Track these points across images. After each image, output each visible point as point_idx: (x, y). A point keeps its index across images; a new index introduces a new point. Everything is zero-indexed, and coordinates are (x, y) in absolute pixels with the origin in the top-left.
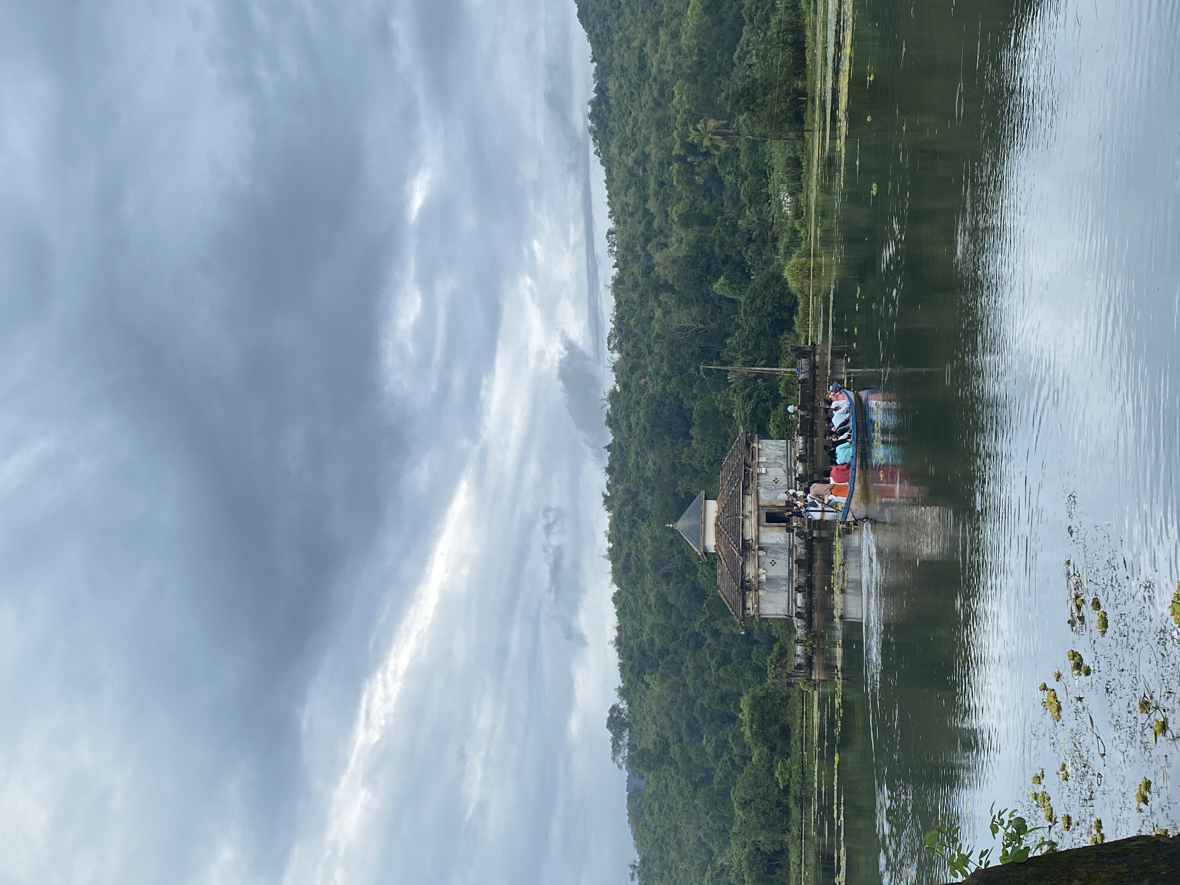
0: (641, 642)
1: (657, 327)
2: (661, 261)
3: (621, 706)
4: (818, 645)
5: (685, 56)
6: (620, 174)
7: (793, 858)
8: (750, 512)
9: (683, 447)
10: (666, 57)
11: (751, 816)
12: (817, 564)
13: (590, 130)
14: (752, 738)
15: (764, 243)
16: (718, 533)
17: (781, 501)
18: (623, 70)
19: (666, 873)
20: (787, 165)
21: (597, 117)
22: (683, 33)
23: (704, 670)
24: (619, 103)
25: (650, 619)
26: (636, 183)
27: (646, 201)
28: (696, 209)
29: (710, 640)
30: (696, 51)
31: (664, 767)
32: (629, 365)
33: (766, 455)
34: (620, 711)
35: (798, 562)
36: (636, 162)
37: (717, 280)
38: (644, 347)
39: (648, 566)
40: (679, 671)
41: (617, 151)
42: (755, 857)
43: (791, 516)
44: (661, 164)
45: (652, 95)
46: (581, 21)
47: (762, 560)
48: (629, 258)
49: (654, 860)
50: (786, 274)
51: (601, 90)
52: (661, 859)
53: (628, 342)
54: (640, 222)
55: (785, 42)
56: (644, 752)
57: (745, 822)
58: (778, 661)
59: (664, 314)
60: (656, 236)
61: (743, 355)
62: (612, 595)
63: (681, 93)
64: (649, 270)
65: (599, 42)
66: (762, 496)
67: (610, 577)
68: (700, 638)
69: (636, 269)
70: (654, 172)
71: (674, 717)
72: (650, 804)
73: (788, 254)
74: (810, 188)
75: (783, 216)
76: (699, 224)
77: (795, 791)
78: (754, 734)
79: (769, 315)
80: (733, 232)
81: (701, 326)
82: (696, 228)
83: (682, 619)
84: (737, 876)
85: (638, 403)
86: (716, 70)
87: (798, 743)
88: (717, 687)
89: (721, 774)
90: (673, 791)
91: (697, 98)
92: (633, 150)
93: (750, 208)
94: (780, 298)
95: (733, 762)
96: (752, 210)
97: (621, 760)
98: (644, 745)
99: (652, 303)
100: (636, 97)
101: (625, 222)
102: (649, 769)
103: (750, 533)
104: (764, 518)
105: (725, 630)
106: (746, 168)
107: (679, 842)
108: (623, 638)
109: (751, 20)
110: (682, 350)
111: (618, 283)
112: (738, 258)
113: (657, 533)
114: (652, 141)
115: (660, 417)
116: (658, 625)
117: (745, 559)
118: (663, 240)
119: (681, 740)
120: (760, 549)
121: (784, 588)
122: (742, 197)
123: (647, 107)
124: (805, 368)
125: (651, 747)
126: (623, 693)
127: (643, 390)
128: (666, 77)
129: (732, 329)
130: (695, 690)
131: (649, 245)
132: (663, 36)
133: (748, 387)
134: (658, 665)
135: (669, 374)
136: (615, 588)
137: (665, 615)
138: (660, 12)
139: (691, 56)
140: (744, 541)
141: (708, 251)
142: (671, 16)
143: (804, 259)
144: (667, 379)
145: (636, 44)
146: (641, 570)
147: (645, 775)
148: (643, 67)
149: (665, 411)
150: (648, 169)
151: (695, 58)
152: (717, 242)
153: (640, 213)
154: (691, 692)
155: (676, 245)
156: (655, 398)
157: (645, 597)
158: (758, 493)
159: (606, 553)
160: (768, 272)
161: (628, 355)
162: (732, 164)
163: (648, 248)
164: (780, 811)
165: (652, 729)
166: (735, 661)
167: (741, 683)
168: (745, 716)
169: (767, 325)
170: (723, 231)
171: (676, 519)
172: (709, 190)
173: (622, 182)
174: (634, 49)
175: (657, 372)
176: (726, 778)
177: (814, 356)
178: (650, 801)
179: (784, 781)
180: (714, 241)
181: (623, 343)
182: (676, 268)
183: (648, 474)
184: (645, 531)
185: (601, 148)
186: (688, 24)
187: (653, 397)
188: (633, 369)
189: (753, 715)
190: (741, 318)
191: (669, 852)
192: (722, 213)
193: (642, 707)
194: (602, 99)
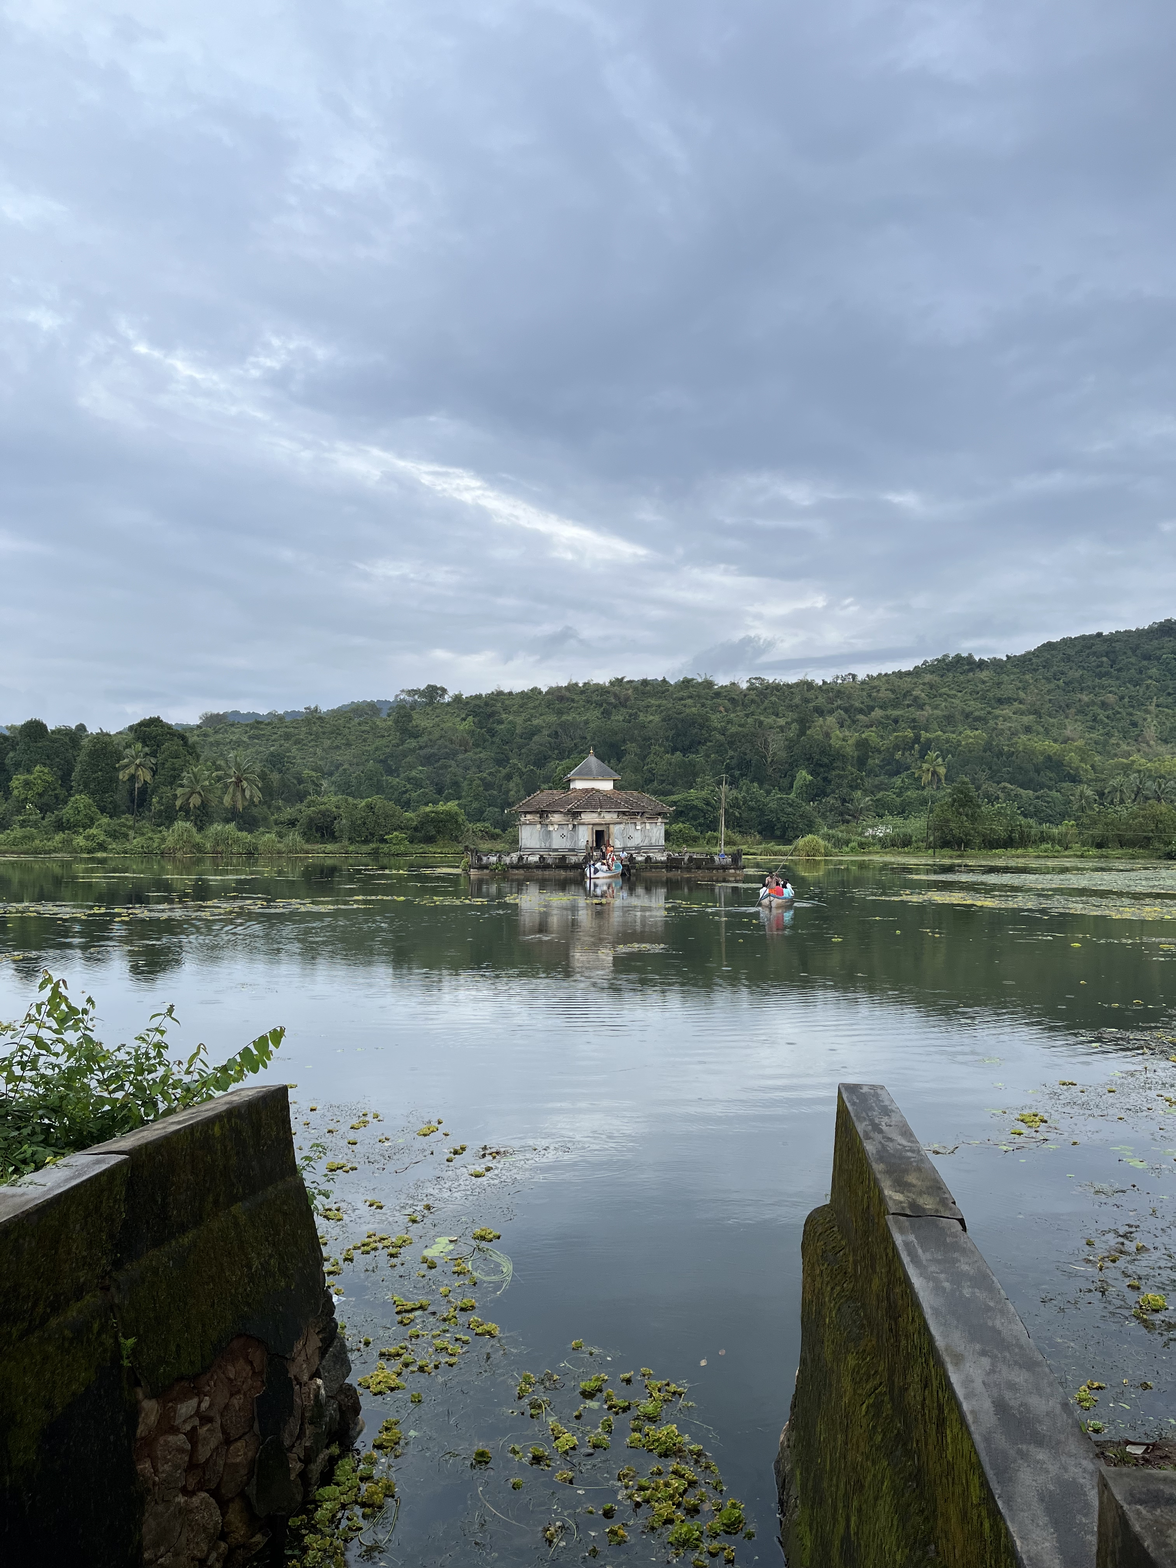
0: (500, 713)
1: (769, 720)
2: (828, 723)
3: (446, 696)
4: (498, 875)
5: (1010, 739)
6: (908, 682)
7: (330, 847)
8: (604, 817)
9: (665, 747)
10: (1009, 722)
11: (362, 813)
12: (563, 874)
13: (946, 656)
14: (424, 813)
15: (841, 814)
16: (586, 791)
17: (614, 842)
18: (999, 684)
19: (313, 737)
20: (905, 835)
21: (958, 662)
22: (1030, 737)
23: (479, 767)
24: (969, 681)
25: (519, 720)
26: (897, 698)
27: (881, 707)
28: (873, 753)
29: (504, 772)
30: (1013, 749)
31: (398, 734)
32: (736, 697)
33: (652, 829)
34: (442, 696)
35: (564, 858)
36: (916, 698)
37: (809, 773)
38: (751, 710)
39: (564, 718)
40: (476, 745)
41: (926, 680)
42: (329, 816)
43: (602, 851)
44: (914, 720)
45: (976, 710)
46: (1044, 645)
47: (565, 827)
48: (831, 694)
49: (322, 726)
50: (810, 836)
51: (982, 665)
52: (324, 733)
53: (757, 696)
54: (862, 703)
55: (1012, 831)
56: (410, 718)
57: (356, 808)
58: (486, 833)
59: (781, 726)
60: (850, 717)
61: (744, 797)
62: (539, 687)
63: (975, 737)
64: (820, 712)
65: (1024, 662)
66: (617, 827)
67: (554, 685)
68: (504, 764)
69: (821, 700)
70: (907, 714)
71: (440, 742)
72: (367, 723)
73: (828, 838)
74: (884, 855)
75: (863, 830)
76: (859, 757)
78: (427, 815)
79: (778, 819)
80: (851, 786)
81: (769, 760)
82: (856, 754)
83: (520, 748)
84: (313, 801)
85: (703, 705)
86: (994, 768)
87: (421, 850)
88: (465, 779)
89: (395, 783)
90: (379, 742)
91: (970, 752)
92: (927, 695)
93: (872, 800)
94: (793, 827)
95: (405, 792)
96: (870, 803)
97: (402, 697)
98: (415, 716)
99: (791, 715)
100: (975, 696)
101: (863, 689)
102: (396, 722)
103: (587, 817)
104: (599, 828)
105: (512, 785)
106: (907, 796)
107: (338, 747)
108: (503, 697)
109: (1037, 798)
110: (748, 744)
111: (809, 685)
112: (828, 791)
113: (592, 725)
114: (935, 711)
115: (690, 726)
116: (515, 727)
117: (566, 814)
118: (846, 724)
119: (421, 748)
120: (574, 826)
121: (543, 845)
122: (882, 793)
123: (965, 707)
124: (724, 862)
125: (414, 723)
126: (458, 698)
127: (714, 709)
128: (991, 723)
129: (767, 787)
130: (462, 759)
131: (842, 712)
132: (1027, 719)
134: (481, 728)
135: (728, 733)
136: (544, 690)
137: (523, 733)
138: (1050, 716)
139: (1008, 745)
140: (580, 813)
141: (835, 765)
142: (1046, 726)
143: (823, 851)
144: (723, 731)
145: (1022, 694)
146: (560, 713)
147: (391, 718)
148: (1000, 701)
149: (696, 730)
150: (910, 708)
151: (1006, 749)
152: (842, 772)
153: (871, 703)
154: (461, 756)
155: (841, 736)
156: (707, 721)
157: (538, 715)
158: (620, 823)
159: (574, 682)
160: (816, 817)
161: (745, 696)
162: (911, 784)
163: (839, 710)
164: (367, 836)
165: (429, 724)
166: (487, 793)
167: (470, 799)
168: (441, 807)
169: (769, 817)
170: (852, 778)
171: (597, 756)
172: (889, 764)
173: (899, 686)
174: (1017, 694)
175: (729, 722)
176: (392, 787)
177: (733, 869)
178: (370, 723)
179: (391, 839)
180: (844, 770)
181: (755, 691)
182: (821, 737)
183: (642, 717)
184: (593, 714)
185: (929, 666)
186: (1037, 742)
187: (708, 719)
188: (732, 700)
189: (442, 813)
190: (777, 794)
191: (329, 739)
192: (868, 776)
193: (446, 714)
194: (973, 666)
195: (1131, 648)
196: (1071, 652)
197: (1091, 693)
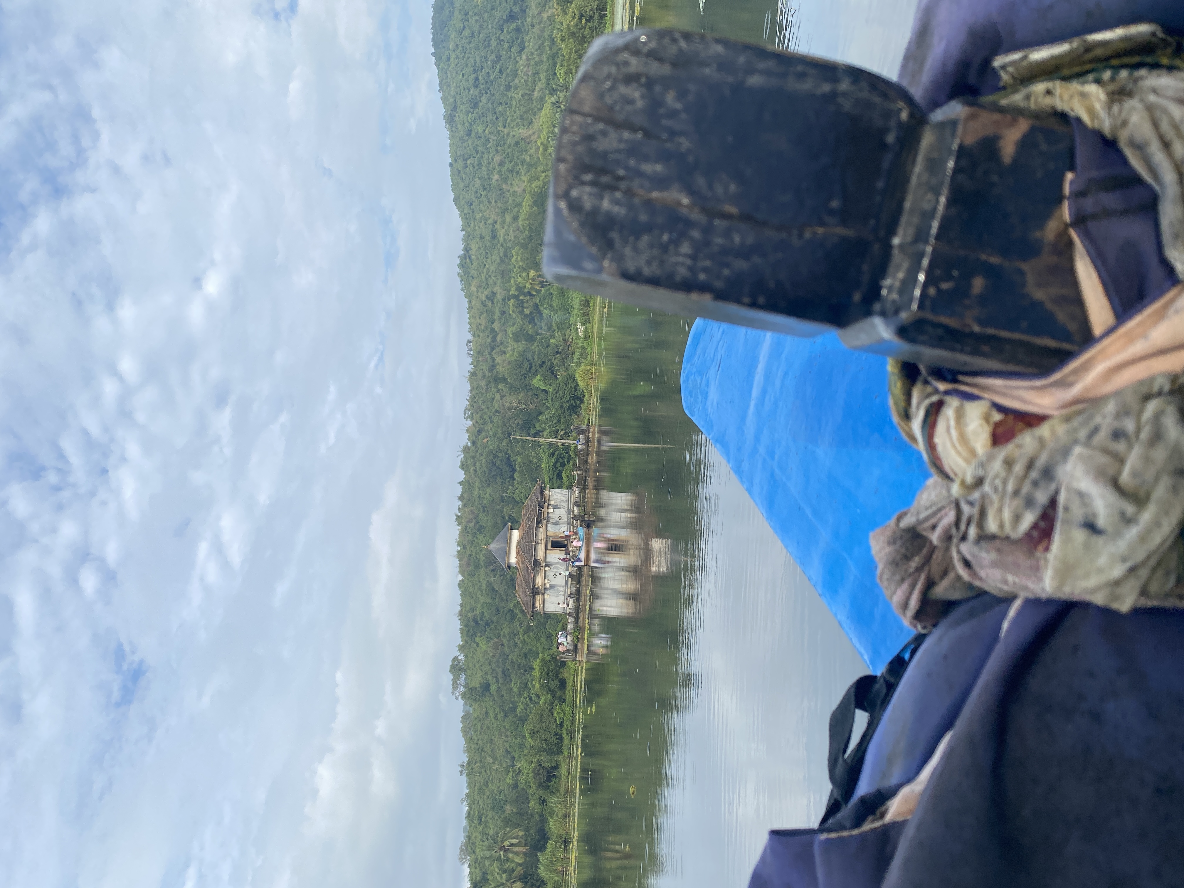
0: (474, 615)
1: (496, 405)
2: (501, 362)
3: (460, 658)
5: (521, 232)
6: (476, 304)
8: (541, 540)
9: (509, 486)
10: (509, 231)
11: (537, 742)
13: (459, 274)
14: (541, 689)
15: (566, 355)
16: (518, 553)
17: (562, 533)
18: (482, 237)
19: (483, 771)
20: (581, 305)
21: (463, 266)
22: (520, 217)
23: (515, 635)
24: (478, 259)
25: (482, 599)
26: (487, 311)
27: (493, 323)
28: (525, 330)
30: (528, 228)
31: (485, 700)
32: (478, 429)
33: (554, 499)
34: (459, 661)
35: (572, 577)
36: (488, 297)
37: (535, 377)
38: (487, 418)
40: (499, 635)
41: (475, 289)
42: (538, 770)
44: (503, 300)
45: (499, 255)
46: (456, 204)
47: (547, 573)
48: (480, 359)
49: (476, 762)
50: (577, 377)
51: (467, 249)
52: (481, 762)
53: (477, 414)
54: (488, 336)
56: (473, 689)
57: (533, 746)
59: (501, 397)
60: (498, 346)
63: (517, 254)
64: (493, 367)
65: (466, 218)
66: (550, 529)
68: (514, 613)
69: (485, 367)
70: (499, 304)
71: (494, 666)
72: (476, 724)
73: (579, 364)
74: (594, 321)
75: (578, 338)
76: (526, 341)
77: (567, 726)
78: (542, 686)
79: (567, 402)
80: (547, 347)
81: (524, 406)
82: (523, 342)
85: (481, 454)
87: (571, 692)
88: (523, 647)
89: (522, 706)
90: (490, 716)
91: (527, 259)
92: (486, 290)
94: (574, 391)
95: (531, 698)
96: (559, 333)
97: (458, 694)
98: (473, 684)
99: (493, 389)
100: (489, 255)
101: (478, 336)
102: (476, 700)
103: (540, 555)
104: (550, 544)
106: (557, 306)
107: (493, 751)
108: (464, 611)
110: (511, 421)
111: (473, 375)
112: (549, 364)
114: (498, 284)
115: (495, 465)
116: (487, 603)
117: (536, 573)
118: (503, 349)
119: (498, 681)
120: (546, 565)
121: (561, 593)
122: (554, 325)
123: (496, 262)
124: (583, 441)
125: (478, 686)
126: (462, 648)
127: (485, 446)
128: (509, 244)
129: (544, 409)
130: (508, 648)
131: (494, 351)
132: (508, 218)
133: (552, 448)
134: (486, 631)
135: (502, 436)
136: (460, 578)
137: (492, 597)
138: (507, 202)
139: (525, 232)
140: (535, 560)
141: (530, 358)
142: (513, 205)
143: (589, 367)
144: (501, 440)
145: (490, 221)
146: (478, 566)
147: (473, 704)
148: (494, 237)
149: (498, 461)
150: (495, 302)
151: (527, 233)
152: (536, 353)
153: (489, 330)
154: (506, 650)
155: (511, 353)
156: (492, 452)
157: (479, 584)
158: (547, 526)
159: (456, 554)
160: (567, 374)
161: (477, 422)
162: (548, 303)
163: (493, 353)
164: (557, 739)
165: (479, 674)
167: (539, 644)
168: (536, 673)
169: (566, 408)
170: (541, 345)
172: (533, 318)
173: (478, 309)
174: (489, 225)
175: (495, 435)
177: (588, 434)
178: (475, 722)
179: (560, 718)
180: (534, 352)
181: (474, 415)
182: (510, 367)
183: (485, 502)
185: (465, 287)
186: (523, 211)
188: (480, 431)
189: (542, 673)
190: (549, 402)
191: (486, 757)
192: (540, 334)
193: (474, 658)
194: (467, 255)
195: (462, 143)
196: (462, 185)
197: (492, 173)
